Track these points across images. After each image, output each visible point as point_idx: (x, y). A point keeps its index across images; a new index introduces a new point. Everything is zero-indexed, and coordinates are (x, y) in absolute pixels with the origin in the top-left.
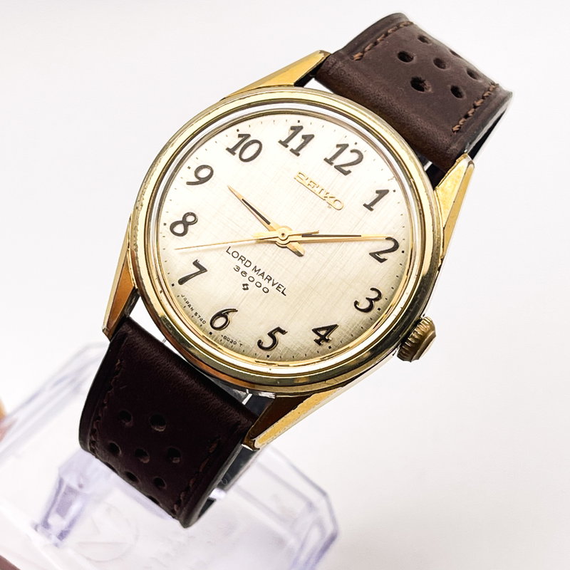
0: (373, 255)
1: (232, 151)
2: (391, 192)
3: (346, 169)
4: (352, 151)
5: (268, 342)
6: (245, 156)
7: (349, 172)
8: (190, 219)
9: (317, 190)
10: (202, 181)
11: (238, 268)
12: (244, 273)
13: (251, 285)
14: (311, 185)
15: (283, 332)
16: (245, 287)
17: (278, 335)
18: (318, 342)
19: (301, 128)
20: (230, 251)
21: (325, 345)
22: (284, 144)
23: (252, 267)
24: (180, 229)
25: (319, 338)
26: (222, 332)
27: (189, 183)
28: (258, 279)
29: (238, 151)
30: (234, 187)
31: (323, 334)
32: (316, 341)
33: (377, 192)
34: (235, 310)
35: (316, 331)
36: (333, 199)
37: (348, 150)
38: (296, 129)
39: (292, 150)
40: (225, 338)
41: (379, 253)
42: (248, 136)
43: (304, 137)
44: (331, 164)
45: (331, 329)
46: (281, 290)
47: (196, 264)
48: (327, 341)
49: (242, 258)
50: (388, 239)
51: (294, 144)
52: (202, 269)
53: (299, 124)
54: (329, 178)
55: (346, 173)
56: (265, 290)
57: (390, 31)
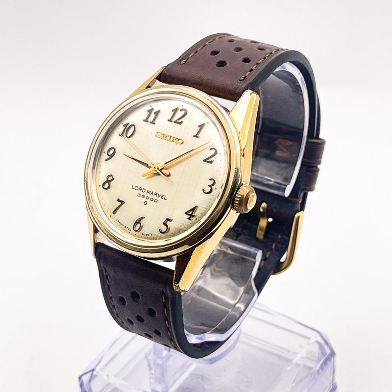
0: (205, 161)
1: (121, 135)
2: (206, 124)
3: (180, 121)
4: (181, 111)
5: (164, 228)
6: (128, 135)
7: (182, 122)
8: (110, 178)
9: (168, 138)
10: (111, 156)
11: (140, 194)
12: (143, 196)
13: (148, 201)
14: (164, 136)
15: (170, 220)
16: (146, 203)
17: (169, 223)
18: (189, 219)
19: (153, 109)
20: (134, 187)
21: (194, 219)
22: (146, 121)
23: (146, 191)
24: (107, 186)
25: (189, 216)
26: (140, 232)
27: (106, 160)
28: (151, 196)
29: (125, 135)
30: (126, 154)
31: (191, 213)
32: (188, 218)
33: (199, 126)
34: (143, 218)
35: (186, 213)
36: (177, 140)
37: (179, 111)
38: (150, 111)
39: (150, 122)
40: (143, 234)
41: (208, 159)
42: (128, 124)
43: (155, 113)
44: (172, 121)
45: (193, 209)
46: (164, 198)
47: (118, 200)
48: (194, 216)
49: (140, 189)
50: (211, 149)
51: (151, 119)
52: (122, 202)
53: (151, 108)
54: (172, 129)
55: (180, 123)
56: (156, 201)
57: (207, 43)
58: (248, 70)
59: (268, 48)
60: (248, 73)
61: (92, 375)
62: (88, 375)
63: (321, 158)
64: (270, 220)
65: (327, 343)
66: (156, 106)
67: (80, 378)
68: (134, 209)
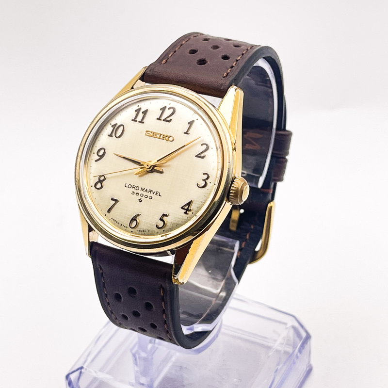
0: (196, 156)
1: (111, 136)
2: (195, 120)
3: (169, 119)
4: (169, 109)
5: (161, 224)
6: (118, 135)
7: (171, 120)
8: (102, 178)
9: (158, 136)
10: (101, 157)
11: (134, 192)
12: (137, 194)
13: (143, 198)
14: (154, 135)
15: (166, 215)
16: (140, 201)
17: (165, 218)
18: (186, 213)
19: (140, 109)
20: (127, 186)
21: (190, 213)
22: (134, 120)
23: (140, 189)
24: (99, 186)
25: (185, 211)
26: (137, 229)
27: (96, 161)
28: (145, 193)
29: (114, 135)
30: (117, 153)
31: (187, 208)
32: (185, 213)
33: (189, 123)
34: (139, 215)
35: (182, 208)
36: (167, 138)
37: (167, 109)
38: (138, 111)
39: (139, 122)
40: (139, 231)
41: (200, 154)
42: (116, 124)
43: (143, 113)
44: (161, 120)
45: (189, 204)
46: (158, 194)
47: (112, 199)
48: (190, 210)
49: (134, 187)
50: (202, 145)
51: (139, 118)
52: (116, 201)
53: (138, 108)
54: (162, 128)
55: (169, 121)
56: (150, 198)
57: (184, 42)
58: (229, 67)
59: (243, 45)
60: (229, 70)
61: (81, 373)
62: (77, 374)
63: (289, 149)
64: (242, 211)
65: (302, 326)
66: (144, 106)
67: (67, 377)
68: (128, 207)
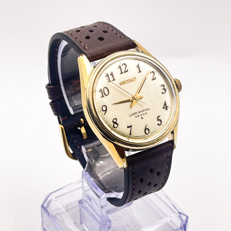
0: (153, 80)
1: (103, 96)
2: (139, 64)
4: (122, 65)
5: (159, 122)
6: (107, 94)
8: (115, 121)
9: (127, 81)
10: (106, 110)
11: (136, 116)
12: (138, 116)
13: (143, 116)
14: (125, 82)
15: (159, 117)
16: (142, 118)
17: (159, 118)
20: (130, 116)
21: (168, 108)
22: (110, 81)
23: (138, 113)
24: (116, 125)
26: (150, 133)
27: (104, 114)
28: (142, 113)
29: (104, 95)
31: (165, 107)
32: (166, 110)
33: (137, 67)
35: (163, 108)
36: (132, 79)
38: (107, 75)
39: (113, 80)
40: (152, 133)
41: (153, 78)
42: (101, 89)
43: (111, 75)
44: (123, 73)
45: (165, 104)
46: (148, 109)
47: (128, 127)
49: (134, 114)
50: (150, 73)
51: (111, 78)
52: (131, 126)
54: (125, 77)
55: (127, 71)
56: (146, 113)
66: (108, 71)
